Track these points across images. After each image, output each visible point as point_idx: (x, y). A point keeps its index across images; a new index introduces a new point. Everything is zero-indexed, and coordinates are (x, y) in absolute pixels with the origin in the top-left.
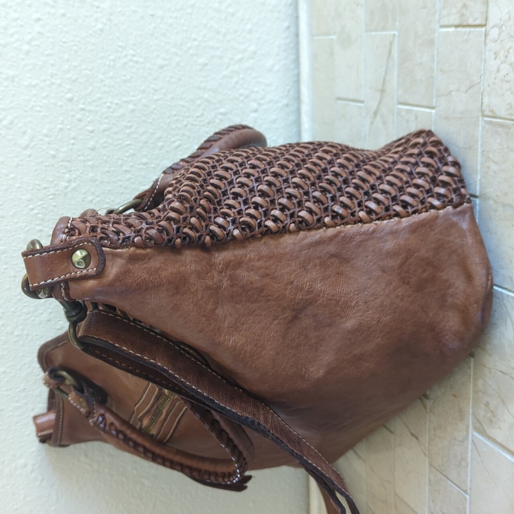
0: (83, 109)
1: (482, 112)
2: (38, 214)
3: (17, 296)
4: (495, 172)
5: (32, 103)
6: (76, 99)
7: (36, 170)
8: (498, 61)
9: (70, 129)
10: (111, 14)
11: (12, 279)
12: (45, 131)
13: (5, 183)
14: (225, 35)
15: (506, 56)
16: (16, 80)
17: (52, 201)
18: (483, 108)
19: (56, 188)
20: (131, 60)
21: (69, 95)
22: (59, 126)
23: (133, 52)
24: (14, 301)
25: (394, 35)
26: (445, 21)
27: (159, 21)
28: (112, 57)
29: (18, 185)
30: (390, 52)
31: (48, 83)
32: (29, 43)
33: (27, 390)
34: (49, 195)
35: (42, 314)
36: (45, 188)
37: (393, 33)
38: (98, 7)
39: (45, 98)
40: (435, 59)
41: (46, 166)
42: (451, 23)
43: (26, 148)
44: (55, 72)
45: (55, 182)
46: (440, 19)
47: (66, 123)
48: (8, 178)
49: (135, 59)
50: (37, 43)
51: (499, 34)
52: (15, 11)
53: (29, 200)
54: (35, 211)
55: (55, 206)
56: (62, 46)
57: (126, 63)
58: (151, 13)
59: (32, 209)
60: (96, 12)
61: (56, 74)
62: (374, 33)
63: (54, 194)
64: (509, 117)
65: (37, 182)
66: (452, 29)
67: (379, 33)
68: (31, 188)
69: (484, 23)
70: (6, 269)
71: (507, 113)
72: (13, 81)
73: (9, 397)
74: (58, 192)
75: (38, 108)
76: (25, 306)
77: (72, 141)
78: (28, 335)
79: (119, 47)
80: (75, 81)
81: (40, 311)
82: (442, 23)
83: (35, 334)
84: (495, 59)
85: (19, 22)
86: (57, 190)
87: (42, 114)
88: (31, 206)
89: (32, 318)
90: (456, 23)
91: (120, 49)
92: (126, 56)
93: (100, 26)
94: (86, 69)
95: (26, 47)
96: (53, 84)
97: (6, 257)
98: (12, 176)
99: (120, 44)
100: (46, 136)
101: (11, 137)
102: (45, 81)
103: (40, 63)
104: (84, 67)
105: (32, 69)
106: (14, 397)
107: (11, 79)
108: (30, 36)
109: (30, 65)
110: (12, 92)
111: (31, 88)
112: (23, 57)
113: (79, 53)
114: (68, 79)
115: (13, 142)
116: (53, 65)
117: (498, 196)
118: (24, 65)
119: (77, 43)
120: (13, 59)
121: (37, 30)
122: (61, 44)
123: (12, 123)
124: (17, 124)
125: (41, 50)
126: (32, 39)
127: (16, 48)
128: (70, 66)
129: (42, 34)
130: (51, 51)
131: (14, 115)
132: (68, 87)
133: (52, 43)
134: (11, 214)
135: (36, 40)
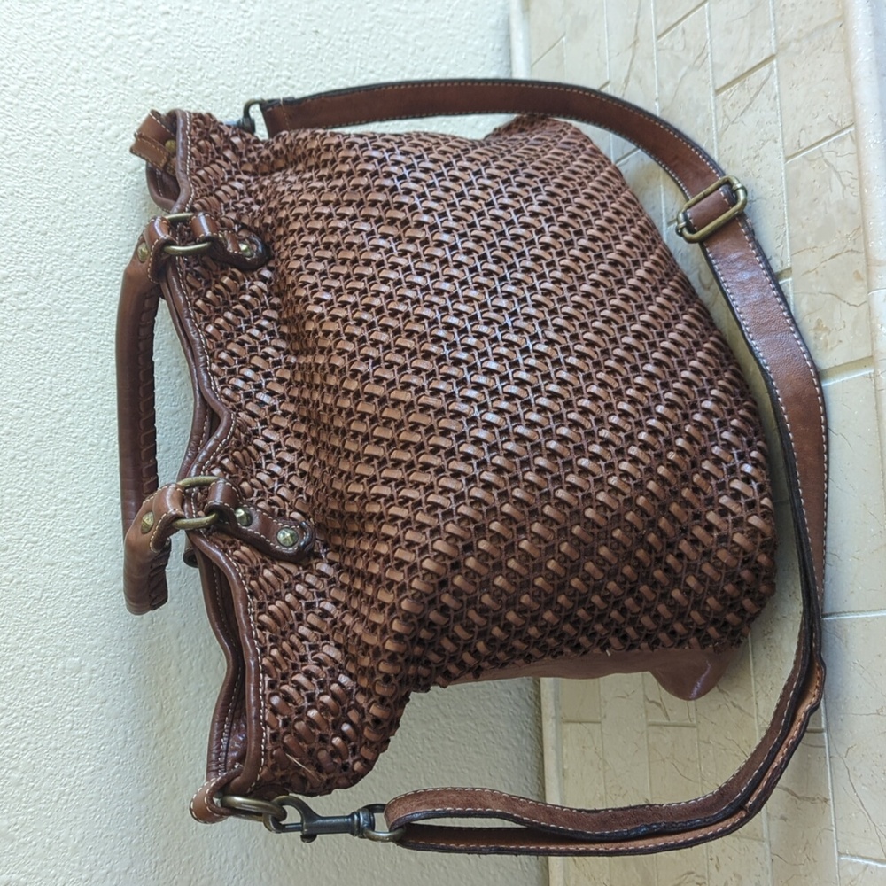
3: (97, 383)
10: (262, 23)
11: (94, 355)
13: (99, 215)
16: (129, 81)
20: (285, 83)
23: (289, 74)
24: (92, 390)
27: (326, 41)
28: (260, 75)
29: (116, 221)
31: (171, 92)
32: (151, 39)
38: (245, 11)
44: (181, 81)
48: (103, 208)
49: (290, 82)
50: (161, 40)
56: (194, 50)
57: (278, 86)
58: (314, 29)
60: (242, 16)
61: (183, 84)
70: (85, 338)
72: (125, 82)
73: (68, 543)
79: (270, 63)
80: (207, 97)
85: (140, 11)
91: (271, 67)
92: (278, 76)
93: (246, 34)
94: (224, 84)
95: (146, 44)
96: (177, 95)
97: (88, 321)
98: (110, 207)
99: (272, 60)
101: (114, 154)
102: (168, 89)
103: (163, 66)
104: (221, 81)
105: (151, 72)
106: (75, 544)
107: (122, 80)
108: (153, 31)
109: (150, 66)
110: (122, 96)
111: (147, 96)
112: (142, 54)
113: (216, 62)
114: (199, 93)
115: (116, 161)
116: (180, 72)
117: (800, 31)
118: (142, 66)
119: (214, 50)
120: (128, 56)
121: (164, 25)
122: (193, 47)
123: (117, 137)
124: (124, 138)
125: (165, 50)
126: (155, 35)
127: (133, 42)
128: (202, 77)
129: (170, 31)
130: (179, 54)
131: (122, 126)
132: (198, 102)
133: (181, 44)
134: (103, 259)
135: (161, 37)
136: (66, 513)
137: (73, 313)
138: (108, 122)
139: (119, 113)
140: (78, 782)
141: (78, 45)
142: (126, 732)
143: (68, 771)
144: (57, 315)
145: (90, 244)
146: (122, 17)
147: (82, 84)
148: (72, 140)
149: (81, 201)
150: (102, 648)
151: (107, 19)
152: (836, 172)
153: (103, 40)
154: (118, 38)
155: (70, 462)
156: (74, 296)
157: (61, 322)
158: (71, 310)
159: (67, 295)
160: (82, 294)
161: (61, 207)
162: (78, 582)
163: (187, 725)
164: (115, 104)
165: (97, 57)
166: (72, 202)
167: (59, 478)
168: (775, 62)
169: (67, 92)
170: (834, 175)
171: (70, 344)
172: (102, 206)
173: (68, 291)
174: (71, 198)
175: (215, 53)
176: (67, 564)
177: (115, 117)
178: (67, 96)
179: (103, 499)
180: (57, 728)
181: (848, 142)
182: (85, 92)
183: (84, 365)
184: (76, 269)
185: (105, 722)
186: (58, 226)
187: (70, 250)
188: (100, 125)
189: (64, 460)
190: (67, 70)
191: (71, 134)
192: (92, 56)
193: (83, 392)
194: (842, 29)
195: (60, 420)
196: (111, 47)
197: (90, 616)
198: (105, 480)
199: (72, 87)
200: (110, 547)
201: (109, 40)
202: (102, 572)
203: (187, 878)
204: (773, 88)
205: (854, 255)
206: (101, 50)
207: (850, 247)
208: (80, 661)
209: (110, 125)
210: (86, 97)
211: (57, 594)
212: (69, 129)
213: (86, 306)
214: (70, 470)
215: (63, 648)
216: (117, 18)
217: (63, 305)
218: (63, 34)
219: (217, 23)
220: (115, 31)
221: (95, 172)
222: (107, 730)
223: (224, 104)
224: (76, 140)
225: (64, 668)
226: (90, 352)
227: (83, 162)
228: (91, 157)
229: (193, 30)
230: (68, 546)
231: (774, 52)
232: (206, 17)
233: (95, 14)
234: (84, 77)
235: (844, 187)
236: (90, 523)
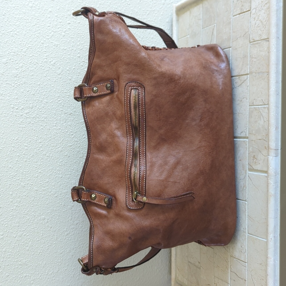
0: (84, 61)
1: (250, 41)
2: (61, 103)
3: (49, 138)
4: (255, 62)
5: (63, 56)
6: (81, 57)
7: (63, 84)
8: (255, 21)
9: (78, 69)
11: (48, 130)
12: (68, 69)
13: (49, 88)
14: (142, 38)
15: (258, 18)
16: (58, 46)
17: (68, 98)
18: (250, 40)
19: (70, 93)
21: (79, 55)
22: (73, 67)
24: (48, 140)
25: (215, 25)
26: (235, 14)
29: (54, 90)
30: (213, 33)
31: (71, 49)
32: (65, 32)
33: (49, 182)
34: (67, 96)
35: (59, 147)
36: (65, 92)
37: (214, 25)
39: (69, 55)
40: (231, 29)
41: (67, 83)
42: (237, 14)
43: (59, 75)
44: (74, 45)
45: (70, 90)
46: (233, 14)
47: (76, 66)
48: (51, 86)
50: (68, 32)
51: (255, 11)
52: (61, 19)
53: (58, 97)
54: (60, 102)
55: (69, 101)
56: (77, 35)
59: (59, 101)
61: (74, 46)
62: (206, 28)
63: (69, 96)
64: (260, 39)
65: (62, 90)
66: (238, 15)
67: (208, 27)
68: (60, 91)
69: (250, 9)
70: (46, 125)
71: (259, 38)
72: (57, 46)
73: (41, 184)
74: (71, 95)
75: (66, 59)
76: (52, 143)
77: (78, 74)
78: (52, 157)
80: (81, 50)
81: (58, 146)
82: (234, 15)
83: (55, 156)
84: (254, 20)
85: (61, 23)
86: (70, 94)
87: (67, 61)
88: (59, 100)
89: (55, 149)
90: (239, 13)
94: (86, 45)
95: (63, 34)
96: (72, 50)
97: (46, 120)
100: (68, 70)
101: (54, 69)
102: (70, 48)
103: (68, 40)
104: (85, 44)
105: (65, 43)
106: (43, 185)
107: (56, 46)
108: (65, 30)
109: (64, 41)
110: (56, 51)
111: (64, 50)
112: (62, 37)
113: (84, 39)
114: (79, 48)
115: (54, 71)
116: (73, 42)
117: (256, 70)
118: (62, 41)
119: (83, 34)
120: (58, 38)
121: (69, 27)
122: (77, 34)
123: (55, 64)
124: (57, 64)
125: (69, 36)
126: (66, 31)
127: (59, 33)
128: (80, 43)
129: (70, 29)
130: (73, 36)
131: (56, 60)
132: (79, 52)
133: (74, 33)
134: (51, 101)
135: (68, 31)
136: (40, 176)
137: (42, 118)
138: (52, 59)
139: (55, 56)
140: (44, 249)
141: (43, 35)
142: (57, 235)
143: (41, 246)
144: (38, 119)
145: (47, 97)
146: (56, 25)
147: (45, 48)
148: (42, 65)
149: (44, 84)
150: (51, 213)
151: (52, 26)
152: (263, 116)
153: (50, 33)
154: (55, 32)
155: (42, 161)
156: (43, 113)
157: (39, 121)
158: (42, 117)
159: (41, 113)
160: (45, 112)
161: (39, 87)
162: (44, 195)
163: (74, 233)
164: (54, 54)
165: (49, 39)
166: (42, 84)
167: (39, 166)
168: (248, 76)
169: (40, 50)
170: (262, 117)
171: (41, 127)
172: (50, 85)
173: (41, 112)
174: (41, 83)
175: (84, 35)
176: (41, 190)
177: (54, 58)
178: (40, 52)
179: (51, 171)
180: (38, 235)
181: (266, 109)
182: (46, 50)
183: (46, 133)
184: (43, 105)
185: (51, 233)
186: (38, 92)
187: (41, 99)
188: (50, 60)
189: (40, 161)
190: (40, 44)
191: (41, 63)
192: (47, 38)
193: (45, 141)
194: (268, 76)
195: (39, 150)
196: (53, 35)
197: (47, 204)
198: (52, 166)
199: (41, 49)
200: (53, 185)
201: (52, 33)
202: (51, 192)
203: (73, 273)
204: (247, 83)
205: (265, 142)
206: (50, 37)
207: (264, 139)
208: (45, 217)
209: (53, 60)
210: (46, 52)
211: (38, 199)
212: (41, 62)
213: (46, 116)
214: (41, 164)
215: (40, 213)
216: (55, 26)
217: (39, 116)
218: (39, 32)
219: (84, 26)
220: (54, 30)
221: (48, 75)
222: (52, 235)
223: (86, 52)
224: (43, 65)
225: (40, 219)
226: (47, 129)
227: (45, 72)
228: (47, 70)
229: (77, 28)
230: (41, 185)
231: (249, 73)
232: (81, 24)
233: (48, 25)
234: (45, 45)
235: (264, 122)
236: (47, 178)
